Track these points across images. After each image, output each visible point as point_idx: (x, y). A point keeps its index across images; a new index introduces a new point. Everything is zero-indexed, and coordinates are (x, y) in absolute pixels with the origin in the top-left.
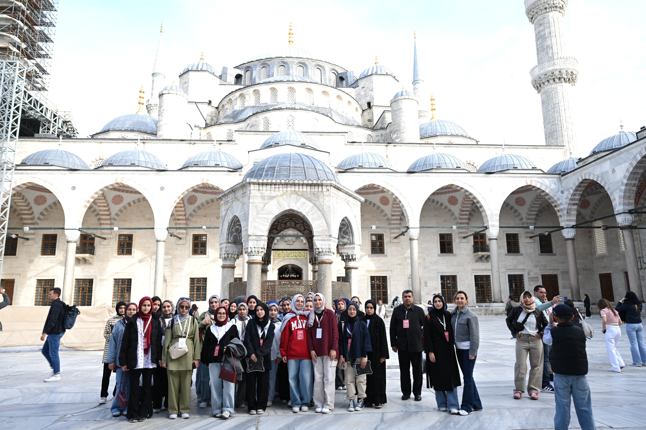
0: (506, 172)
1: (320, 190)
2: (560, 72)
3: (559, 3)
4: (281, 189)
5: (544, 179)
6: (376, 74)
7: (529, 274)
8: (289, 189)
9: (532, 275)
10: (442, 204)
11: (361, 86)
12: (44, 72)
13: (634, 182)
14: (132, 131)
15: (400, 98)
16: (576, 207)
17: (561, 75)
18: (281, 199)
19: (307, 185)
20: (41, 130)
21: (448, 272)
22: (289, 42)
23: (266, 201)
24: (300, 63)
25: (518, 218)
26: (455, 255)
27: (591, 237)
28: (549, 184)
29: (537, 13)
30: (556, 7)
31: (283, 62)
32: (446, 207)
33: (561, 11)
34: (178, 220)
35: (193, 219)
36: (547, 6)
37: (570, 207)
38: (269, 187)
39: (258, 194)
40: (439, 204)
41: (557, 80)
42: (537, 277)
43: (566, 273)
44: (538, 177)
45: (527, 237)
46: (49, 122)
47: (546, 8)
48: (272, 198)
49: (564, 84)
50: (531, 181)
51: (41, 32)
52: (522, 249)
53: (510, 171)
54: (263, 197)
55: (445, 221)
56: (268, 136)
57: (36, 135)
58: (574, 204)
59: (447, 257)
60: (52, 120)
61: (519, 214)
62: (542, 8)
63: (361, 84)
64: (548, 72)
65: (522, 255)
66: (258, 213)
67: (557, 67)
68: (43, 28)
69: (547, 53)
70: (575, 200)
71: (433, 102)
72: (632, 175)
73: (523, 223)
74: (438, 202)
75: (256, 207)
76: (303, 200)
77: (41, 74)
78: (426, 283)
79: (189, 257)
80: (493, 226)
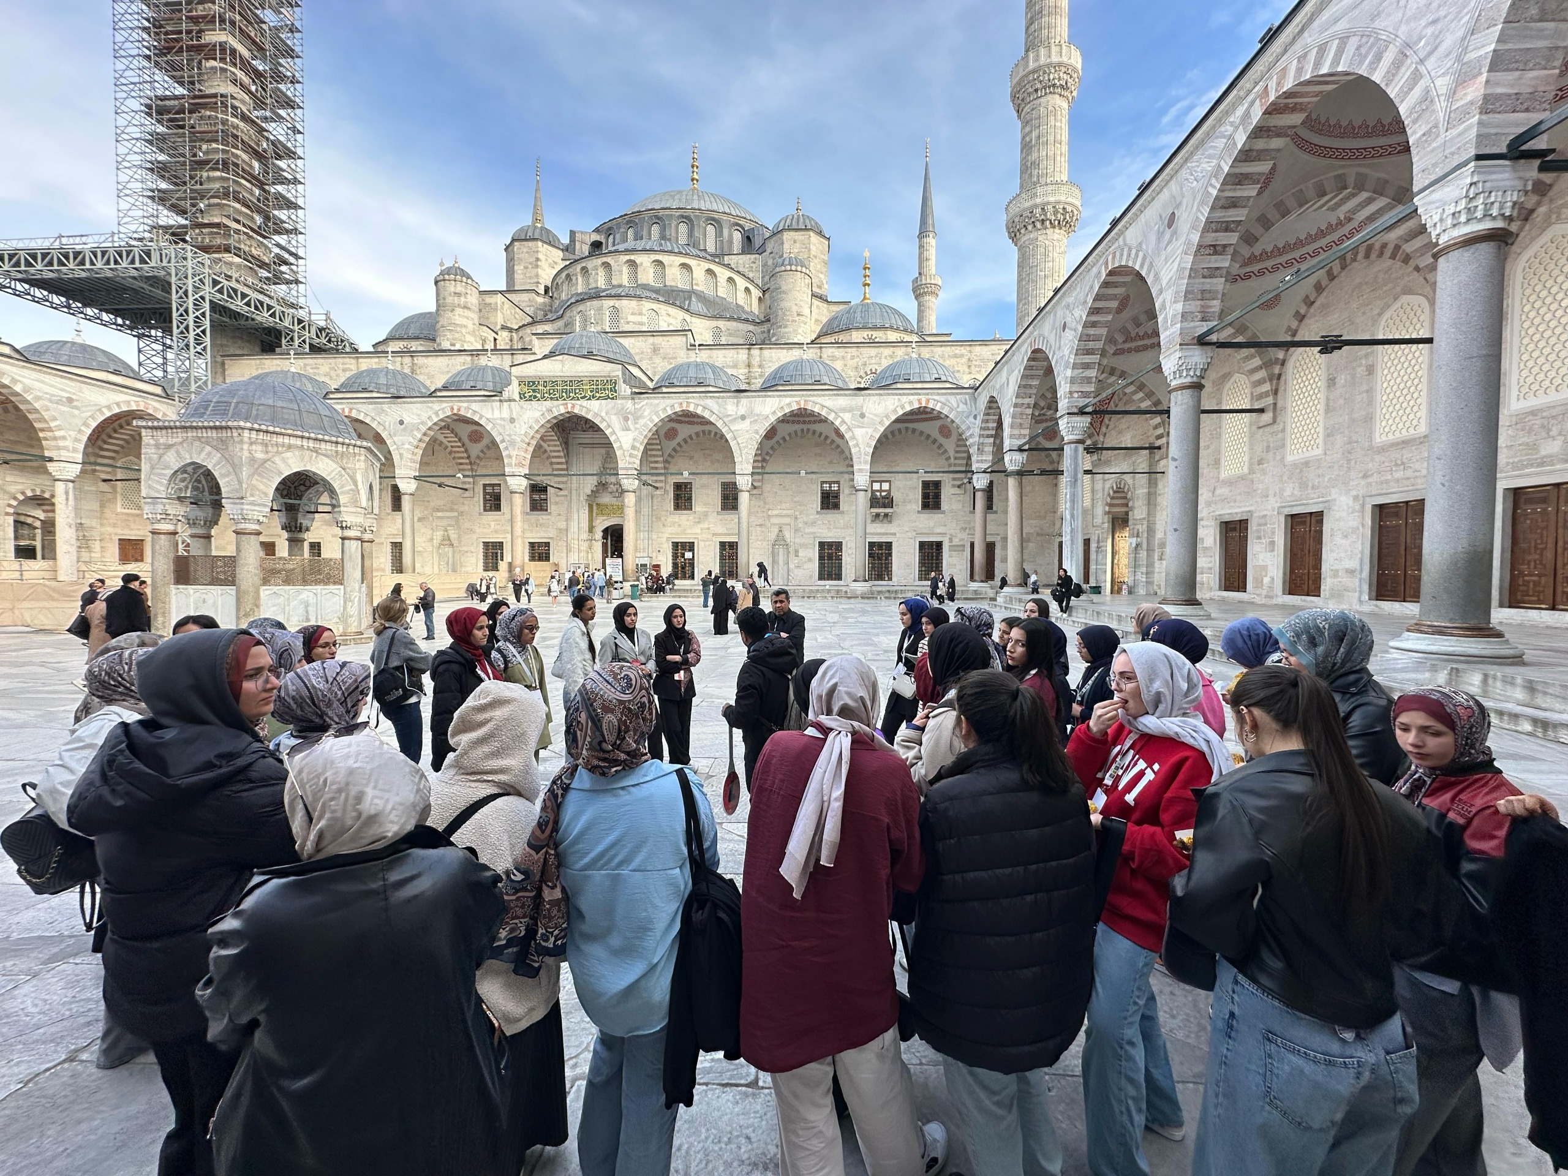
0: (894, 386)
1: (229, 434)
2: (1043, 209)
3: (1059, 79)
4: (180, 435)
5: (949, 397)
6: (789, 230)
7: (951, 540)
8: (190, 434)
9: (956, 541)
10: (826, 437)
11: (769, 251)
12: (296, 256)
13: (1027, 401)
14: (417, 338)
15: (778, 269)
16: (991, 440)
17: (1045, 215)
18: (180, 448)
19: (211, 428)
20: (284, 341)
21: (830, 537)
22: (693, 180)
23: (161, 451)
24: (682, 216)
25: (944, 457)
26: (843, 513)
27: (1056, 485)
28: (955, 405)
29: (1023, 100)
30: (1054, 85)
31: (657, 217)
32: (833, 441)
33: (1066, 93)
34: (461, 464)
35: (482, 463)
36: (1039, 86)
37: (982, 440)
38: (164, 431)
39: (152, 442)
40: (823, 437)
41: (1038, 225)
42: (964, 546)
43: (1005, 539)
44: (938, 394)
45: (954, 486)
46: (292, 331)
47: (1036, 90)
48: (169, 447)
49: (1050, 231)
50: (928, 401)
51: (279, 196)
52: (945, 505)
53: (899, 386)
54: (157, 446)
55: (831, 462)
56: (556, 341)
57: (278, 350)
58: (988, 436)
59: (831, 516)
60: (296, 328)
61: (946, 451)
62: (1030, 90)
63: (769, 247)
64: (1025, 210)
65: (944, 512)
66: (152, 468)
67: (1038, 201)
68: (280, 188)
69: (1031, 175)
70: (988, 429)
71: (868, 272)
72: (1023, 390)
73: (950, 465)
74: (821, 434)
75: (150, 459)
76: (208, 449)
77: (292, 260)
78: (797, 552)
79: (480, 514)
80: (861, 470)
